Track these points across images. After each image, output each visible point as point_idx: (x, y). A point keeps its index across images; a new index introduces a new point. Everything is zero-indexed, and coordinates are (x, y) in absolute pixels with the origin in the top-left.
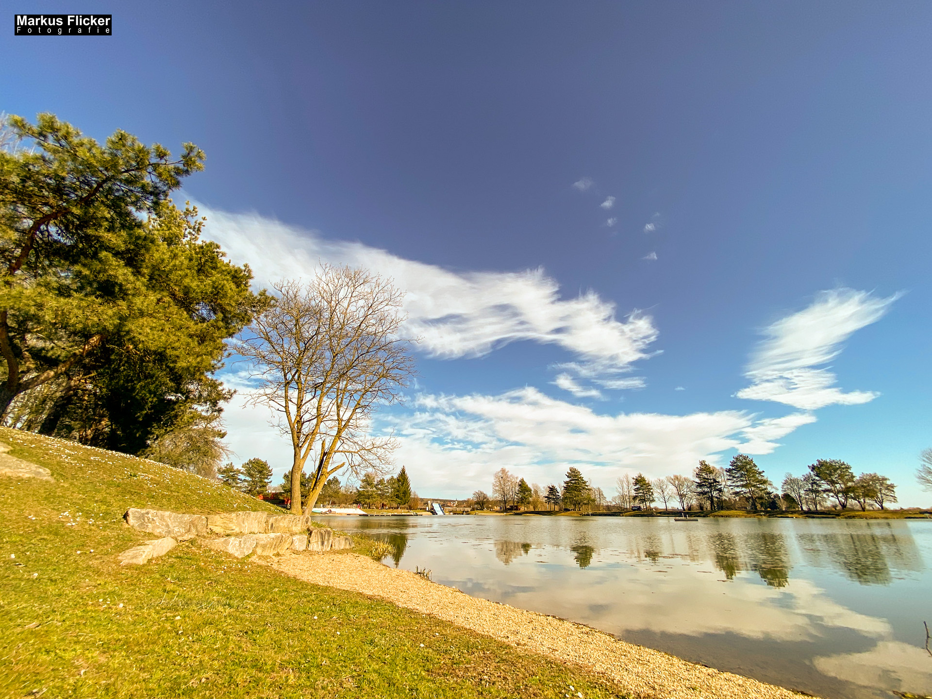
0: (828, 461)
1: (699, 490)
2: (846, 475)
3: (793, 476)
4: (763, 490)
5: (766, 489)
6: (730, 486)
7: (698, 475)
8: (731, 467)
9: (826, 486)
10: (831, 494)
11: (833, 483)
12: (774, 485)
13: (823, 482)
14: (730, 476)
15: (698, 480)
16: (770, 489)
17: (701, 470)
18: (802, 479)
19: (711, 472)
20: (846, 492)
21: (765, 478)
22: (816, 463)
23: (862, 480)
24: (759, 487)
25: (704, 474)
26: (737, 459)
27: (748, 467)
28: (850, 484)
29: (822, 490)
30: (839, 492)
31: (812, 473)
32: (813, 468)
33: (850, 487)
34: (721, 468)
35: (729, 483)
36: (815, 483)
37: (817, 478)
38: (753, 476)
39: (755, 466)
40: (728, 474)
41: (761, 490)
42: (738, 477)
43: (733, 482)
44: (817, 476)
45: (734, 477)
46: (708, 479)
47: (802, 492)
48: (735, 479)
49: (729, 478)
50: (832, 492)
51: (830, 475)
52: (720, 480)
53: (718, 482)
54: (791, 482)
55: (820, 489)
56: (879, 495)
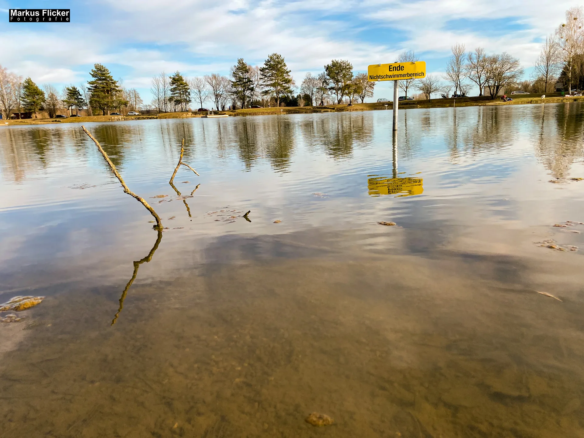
0: (339, 62)
1: (234, 89)
2: (347, 75)
3: (311, 76)
5: (289, 88)
6: (261, 85)
7: (235, 75)
8: (265, 66)
9: (332, 85)
10: (334, 91)
11: (338, 81)
12: (296, 84)
13: (331, 81)
14: (263, 75)
15: (234, 80)
16: (292, 88)
17: (238, 69)
18: (318, 78)
19: (247, 71)
21: (289, 78)
22: (330, 63)
23: (358, 79)
24: (284, 86)
25: (240, 73)
26: (271, 58)
27: (279, 66)
28: (348, 82)
30: (340, 89)
31: (326, 72)
32: (328, 68)
33: (347, 85)
34: (257, 67)
35: (261, 82)
36: (325, 82)
37: (328, 77)
38: (281, 76)
39: (285, 65)
40: (262, 73)
41: (285, 89)
42: (269, 76)
43: (264, 82)
44: (328, 75)
45: (266, 76)
46: (243, 78)
47: (315, 90)
48: (266, 78)
49: (261, 77)
51: (337, 74)
52: (254, 79)
53: (252, 81)
54: (309, 81)
55: (328, 87)
56: (364, 91)
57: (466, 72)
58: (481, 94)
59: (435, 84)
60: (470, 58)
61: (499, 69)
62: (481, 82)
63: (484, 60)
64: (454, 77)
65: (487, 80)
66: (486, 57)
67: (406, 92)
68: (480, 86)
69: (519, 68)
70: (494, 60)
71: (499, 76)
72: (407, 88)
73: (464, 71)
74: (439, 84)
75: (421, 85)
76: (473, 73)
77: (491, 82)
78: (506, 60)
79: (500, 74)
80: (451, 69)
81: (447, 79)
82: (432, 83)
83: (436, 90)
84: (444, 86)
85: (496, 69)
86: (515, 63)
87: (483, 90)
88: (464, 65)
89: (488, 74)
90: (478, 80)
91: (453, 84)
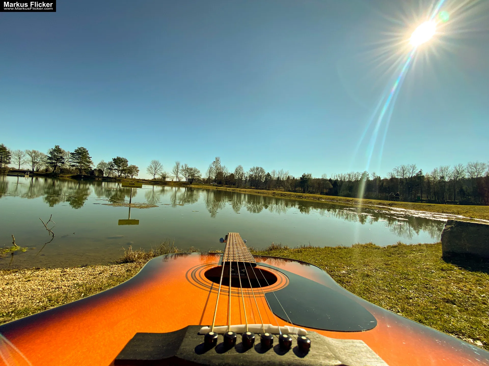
0: (121, 158)
1: (49, 161)
2: (125, 164)
3: (104, 162)
4: (87, 166)
5: (89, 165)
6: (70, 161)
7: (51, 153)
8: (74, 152)
9: (116, 168)
10: (117, 171)
11: (119, 167)
12: (94, 164)
13: (115, 166)
14: (72, 156)
15: (50, 156)
16: (91, 166)
17: (55, 150)
18: (108, 163)
19: (61, 153)
20: (122, 171)
21: (90, 160)
22: (116, 158)
23: (130, 167)
24: (86, 164)
25: (55, 153)
26: (79, 149)
27: (84, 154)
28: (125, 168)
29: (114, 169)
30: (120, 170)
31: (113, 161)
32: (114, 160)
33: (124, 169)
34: (69, 152)
36: (112, 166)
37: (114, 164)
38: (85, 159)
39: (88, 154)
40: (72, 155)
41: (86, 166)
42: (77, 158)
43: (73, 160)
44: (114, 163)
45: (74, 157)
46: (57, 156)
47: (105, 169)
48: (74, 159)
49: (71, 157)
50: (117, 170)
51: (119, 163)
52: (65, 158)
53: (64, 159)
54: (102, 164)
55: (113, 168)
56: (133, 173)
57: (181, 172)
58: (186, 181)
59: (167, 175)
60: (182, 167)
61: (193, 173)
62: (187, 177)
63: (188, 169)
64: (176, 173)
65: (189, 176)
66: (188, 168)
67: (154, 176)
68: (186, 178)
69: (200, 174)
70: (191, 169)
71: (193, 175)
72: (155, 175)
73: (180, 171)
74: (169, 175)
75: (161, 174)
76: (183, 173)
77: (190, 177)
78: (195, 170)
79: (194, 174)
80: (174, 170)
81: (173, 173)
83: (168, 177)
84: (171, 176)
85: (192, 173)
86: (199, 172)
87: (187, 180)
88: (180, 169)
89: (189, 174)
90: (185, 176)
91: (175, 176)
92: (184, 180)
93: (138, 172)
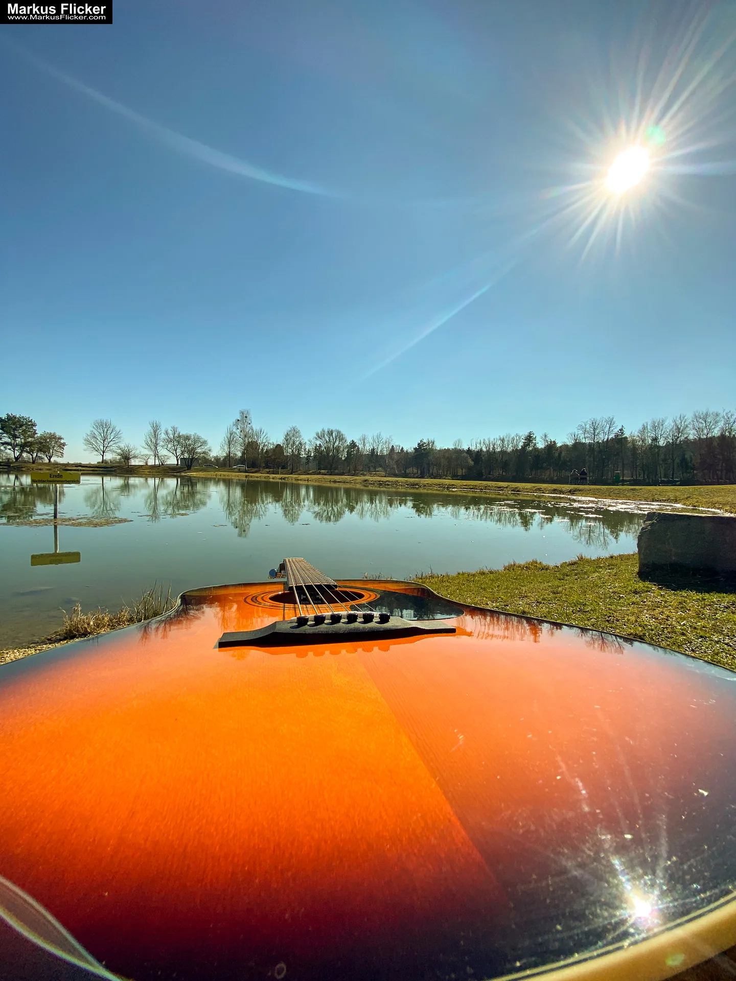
0: (17, 416)
2: (29, 432)
9: (7, 439)
10: (10, 447)
11: (15, 437)
13: (7, 435)
20: (23, 447)
22: (7, 417)
23: (43, 438)
28: (31, 440)
30: (17, 445)
33: (29, 442)
44: (4, 429)
50: (11, 445)
51: (14, 430)
56: (51, 450)
57: (163, 444)
58: (177, 464)
59: (133, 452)
60: (167, 433)
61: (192, 446)
62: (178, 454)
63: (179, 436)
64: (153, 448)
65: (182, 453)
66: (181, 434)
67: (103, 456)
68: (177, 457)
69: (208, 446)
70: (187, 438)
71: (192, 451)
73: (161, 443)
74: (138, 452)
75: (120, 451)
76: (169, 446)
77: (186, 456)
78: (197, 440)
79: (194, 449)
80: (149, 440)
81: (145, 448)
82: (130, 450)
83: (135, 457)
84: (143, 454)
85: (190, 445)
86: (205, 443)
87: (179, 461)
88: (161, 438)
89: (183, 448)
90: (174, 452)
91: (152, 453)
92: (172, 461)
93: (63, 448)
